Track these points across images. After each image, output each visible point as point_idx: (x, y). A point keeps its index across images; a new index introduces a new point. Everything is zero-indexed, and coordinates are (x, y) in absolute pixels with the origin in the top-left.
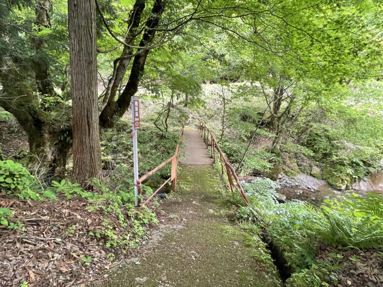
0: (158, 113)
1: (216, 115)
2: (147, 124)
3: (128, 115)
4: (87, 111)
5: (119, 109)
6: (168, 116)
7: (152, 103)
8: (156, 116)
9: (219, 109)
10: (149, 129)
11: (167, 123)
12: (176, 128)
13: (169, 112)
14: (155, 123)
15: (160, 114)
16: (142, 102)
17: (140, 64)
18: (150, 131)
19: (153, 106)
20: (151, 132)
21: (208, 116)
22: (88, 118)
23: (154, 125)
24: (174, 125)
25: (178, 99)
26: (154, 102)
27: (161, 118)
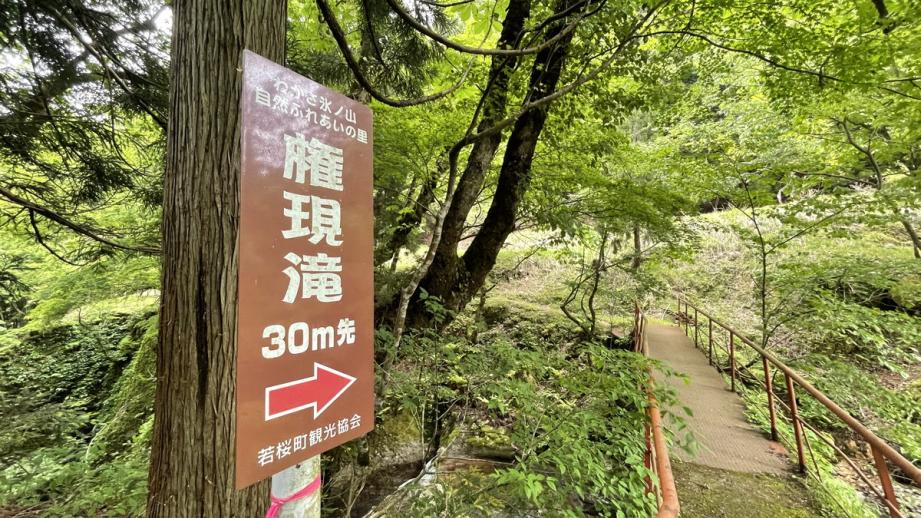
0: (572, 285)
1: (721, 287)
2: (548, 309)
3: (510, 289)
4: (202, 274)
5: (468, 274)
6: (596, 289)
7: (557, 264)
8: (566, 292)
9: (727, 272)
10: (551, 320)
11: (594, 305)
12: (618, 319)
13: (597, 281)
14: (563, 308)
15: (575, 287)
16: (536, 264)
17: (519, 159)
18: (552, 325)
19: (559, 269)
20: (557, 326)
21: (698, 290)
22: (201, 305)
23: (561, 312)
24: (612, 311)
25: (615, 252)
26: (561, 263)
27: (580, 295)
